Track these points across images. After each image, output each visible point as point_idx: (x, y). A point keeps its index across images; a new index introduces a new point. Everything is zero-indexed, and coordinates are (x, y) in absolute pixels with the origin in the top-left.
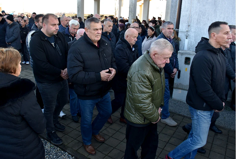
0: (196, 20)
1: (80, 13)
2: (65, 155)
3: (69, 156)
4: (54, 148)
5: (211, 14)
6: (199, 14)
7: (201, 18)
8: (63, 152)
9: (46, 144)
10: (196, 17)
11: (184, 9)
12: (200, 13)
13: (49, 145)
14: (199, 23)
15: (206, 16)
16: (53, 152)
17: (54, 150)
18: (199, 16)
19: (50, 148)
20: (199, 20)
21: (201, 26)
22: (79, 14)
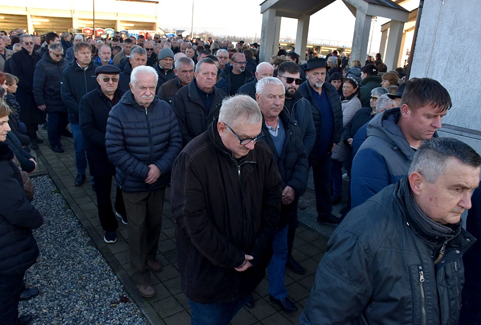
0: (443, 70)
1: (265, 42)
2: (113, 280)
3: (117, 282)
4: (103, 266)
5: (475, 60)
6: (449, 59)
7: (453, 67)
8: (111, 274)
9: (96, 256)
10: (442, 64)
11: (420, 46)
12: (452, 55)
13: (99, 259)
14: (449, 77)
15: (464, 63)
16: (98, 272)
17: (102, 269)
18: (449, 63)
19: (98, 264)
20: (448, 72)
21: (452, 83)
22: (264, 45)
